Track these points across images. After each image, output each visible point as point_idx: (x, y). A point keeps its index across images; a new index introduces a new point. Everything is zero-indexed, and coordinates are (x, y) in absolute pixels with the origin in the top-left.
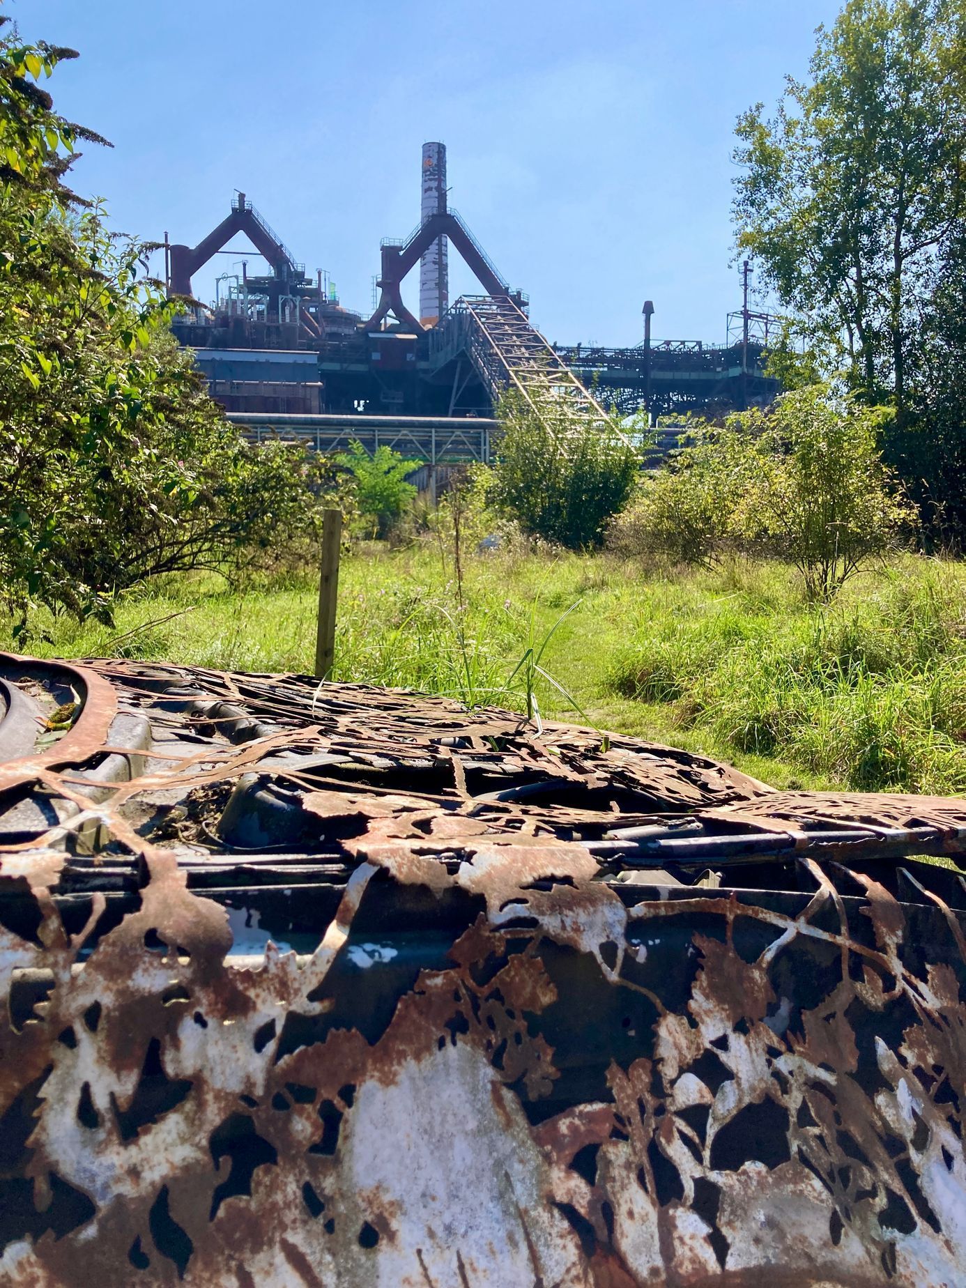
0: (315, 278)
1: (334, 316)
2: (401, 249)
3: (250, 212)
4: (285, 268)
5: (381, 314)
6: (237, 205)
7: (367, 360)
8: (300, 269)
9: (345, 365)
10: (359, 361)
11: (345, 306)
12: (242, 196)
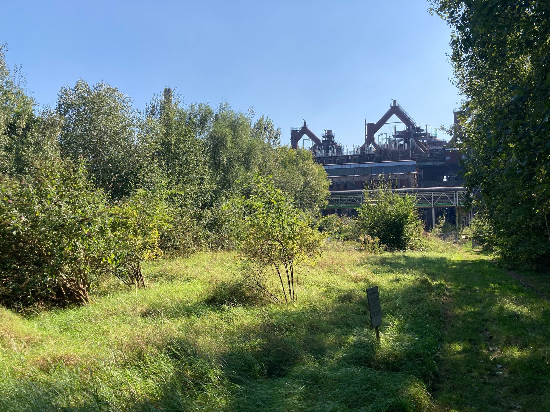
0: (425, 129)
1: (434, 142)
3: (397, 107)
4: (411, 127)
5: (454, 139)
6: (392, 105)
7: (445, 160)
8: (418, 126)
9: (435, 163)
10: (441, 161)
11: (439, 138)
12: (395, 101)
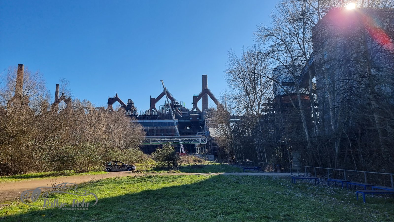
0: (180, 103)
1: (184, 110)
2: (197, 96)
3: (167, 91)
4: (174, 102)
5: (193, 109)
6: (164, 90)
7: (189, 119)
8: (177, 102)
9: (185, 121)
10: (188, 120)
11: (186, 108)
